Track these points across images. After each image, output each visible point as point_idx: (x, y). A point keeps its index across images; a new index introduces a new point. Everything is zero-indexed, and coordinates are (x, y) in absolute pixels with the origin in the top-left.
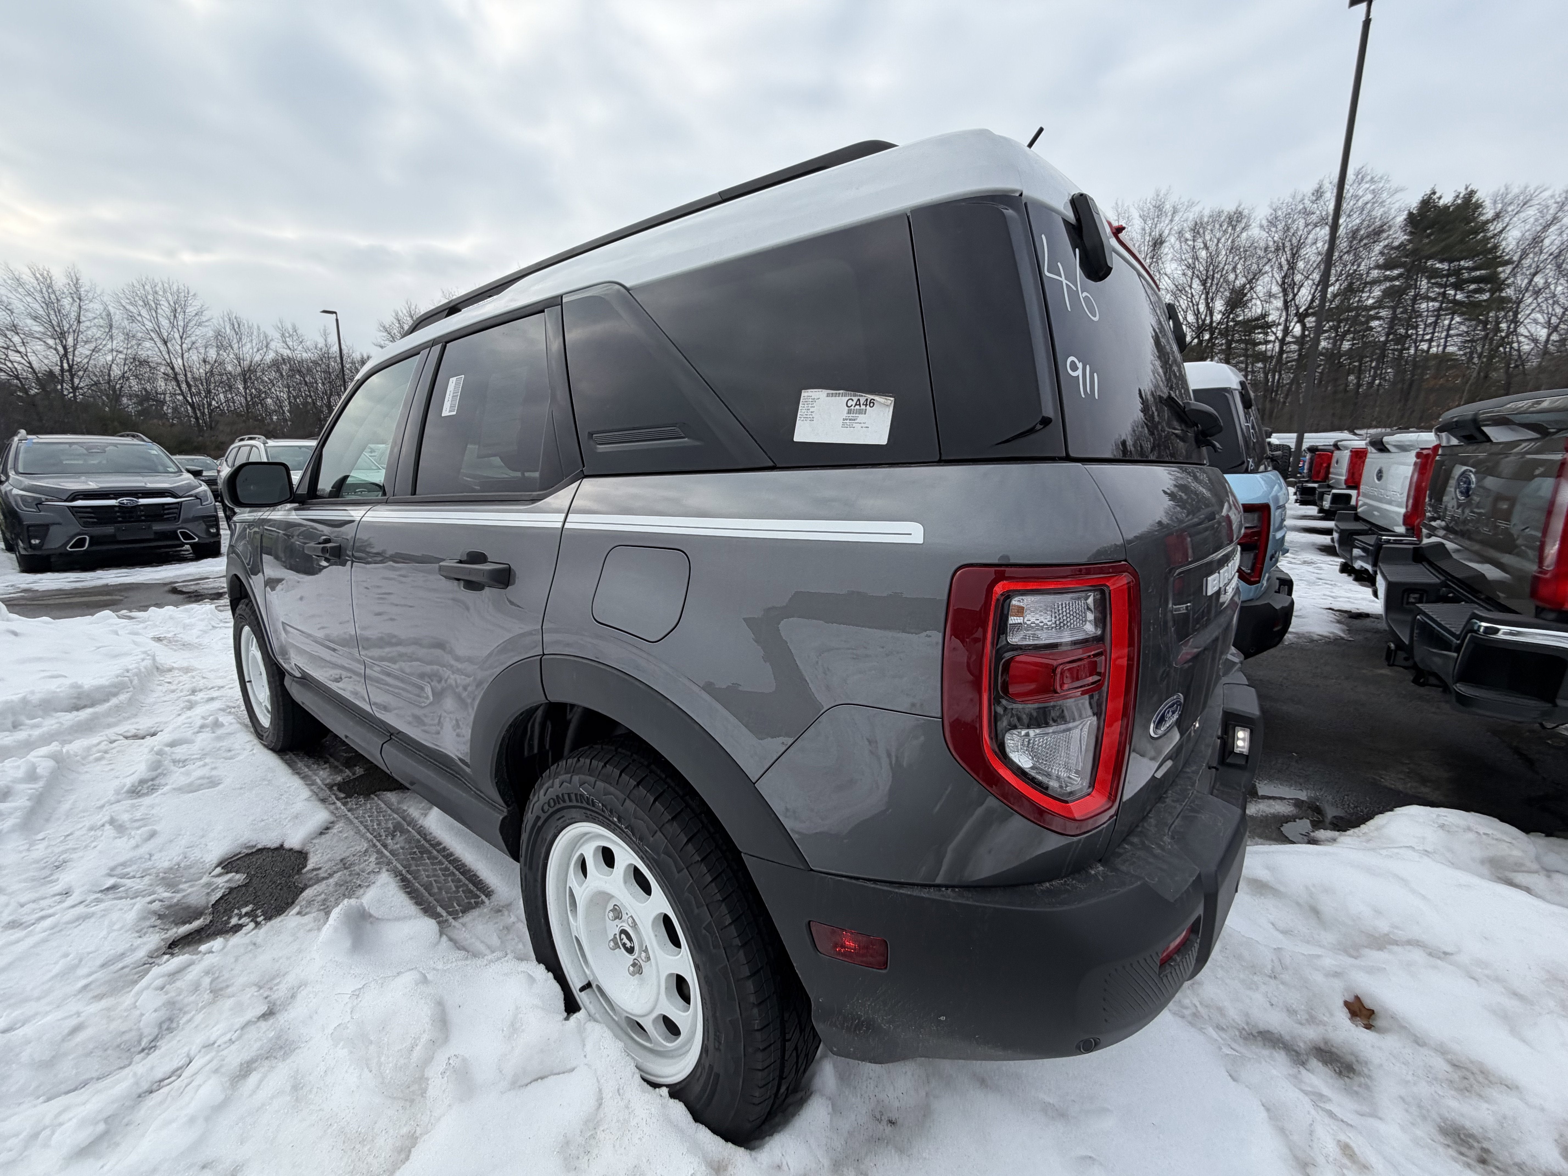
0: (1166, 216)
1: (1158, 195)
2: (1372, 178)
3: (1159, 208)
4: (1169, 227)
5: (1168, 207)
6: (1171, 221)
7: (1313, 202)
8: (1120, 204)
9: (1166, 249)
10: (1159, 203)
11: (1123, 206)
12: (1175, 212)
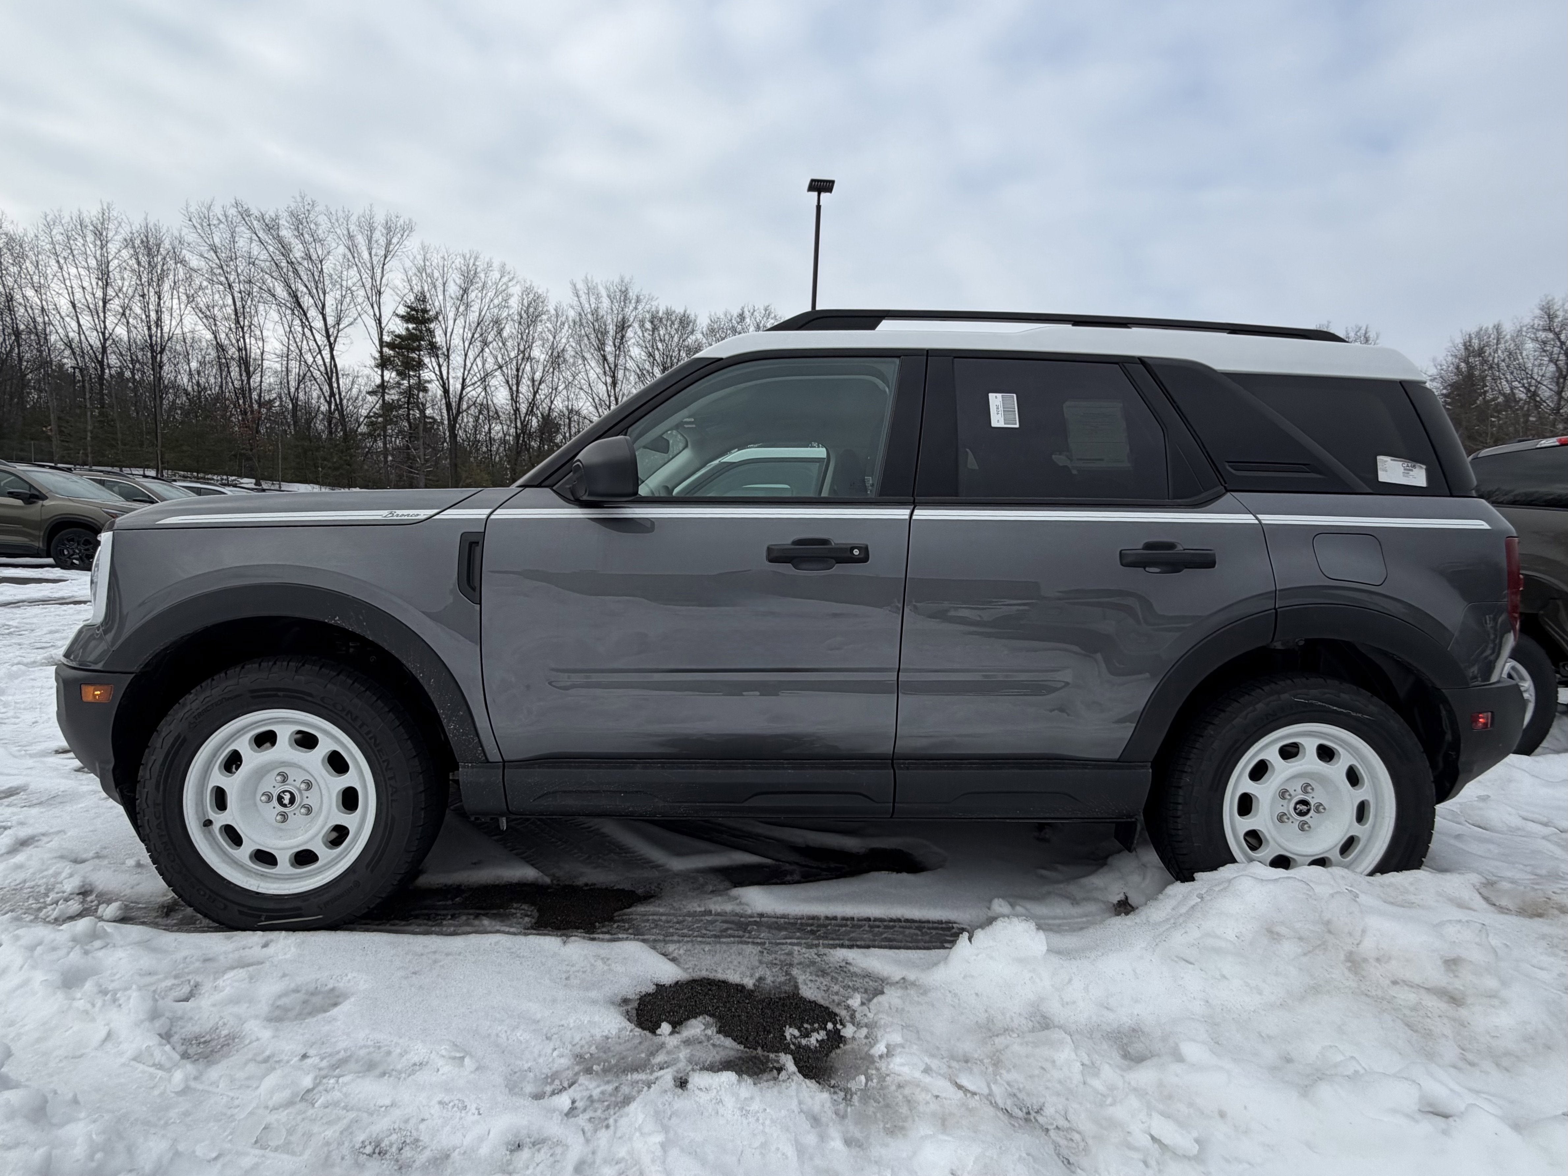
0: (630, 302)
1: (622, 281)
2: (775, 316)
3: (625, 293)
4: (634, 313)
5: (632, 294)
6: (636, 308)
7: (738, 323)
8: (589, 278)
9: (630, 333)
10: (624, 289)
11: (592, 282)
12: (638, 301)
